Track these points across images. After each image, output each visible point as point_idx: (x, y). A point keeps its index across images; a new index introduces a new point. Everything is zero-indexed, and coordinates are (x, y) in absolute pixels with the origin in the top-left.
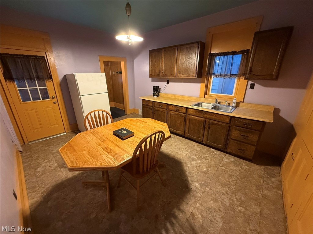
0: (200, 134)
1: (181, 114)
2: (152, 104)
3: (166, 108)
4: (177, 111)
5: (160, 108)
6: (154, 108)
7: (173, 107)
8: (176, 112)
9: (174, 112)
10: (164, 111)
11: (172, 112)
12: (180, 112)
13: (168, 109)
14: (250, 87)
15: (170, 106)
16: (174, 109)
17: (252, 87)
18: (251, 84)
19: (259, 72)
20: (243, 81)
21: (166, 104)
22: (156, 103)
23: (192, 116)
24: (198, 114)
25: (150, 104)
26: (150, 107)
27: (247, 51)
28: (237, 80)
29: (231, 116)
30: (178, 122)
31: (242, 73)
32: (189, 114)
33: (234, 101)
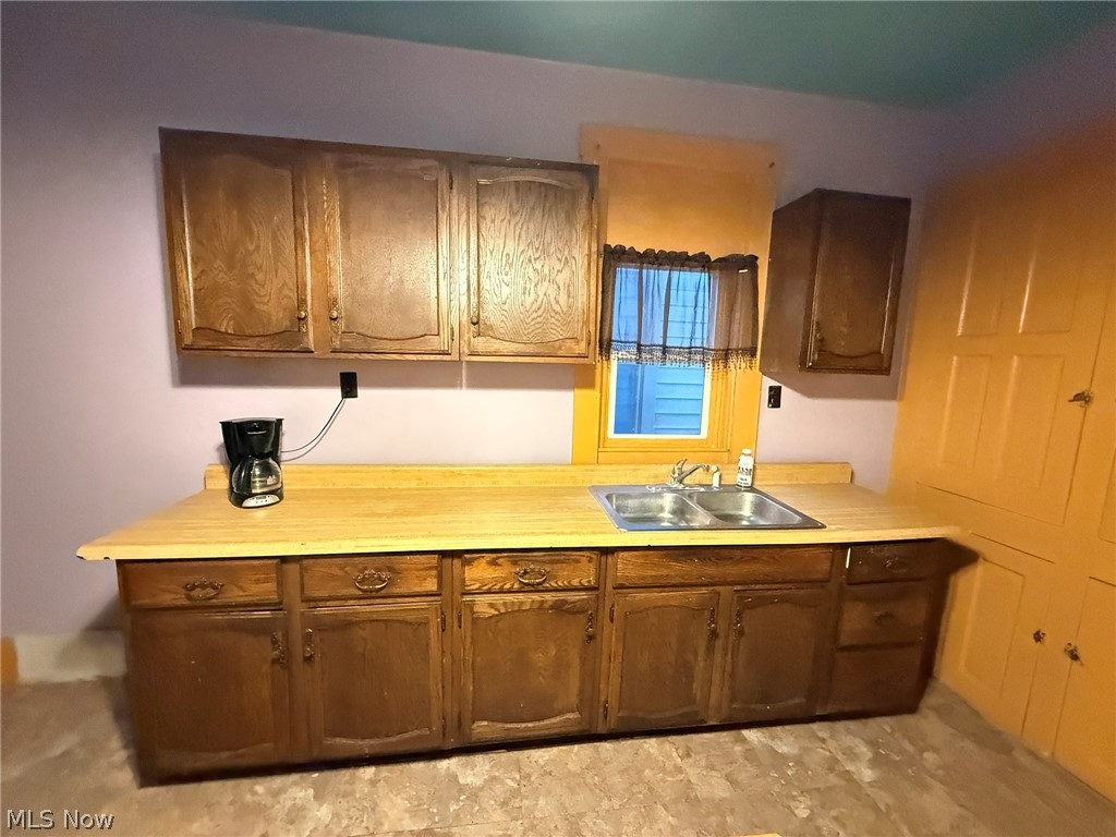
0: (692, 682)
1: (564, 602)
2: (271, 586)
3: (431, 585)
4: (535, 588)
5: (369, 596)
6: (301, 608)
7: (493, 563)
8: (521, 597)
9: (509, 598)
10: (410, 616)
11: (491, 605)
12: (556, 590)
13: (446, 592)
14: (770, 401)
15: (469, 562)
16: (505, 579)
17: (775, 398)
18: (771, 388)
19: (843, 343)
20: (749, 378)
21: (434, 559)
22: (321, 568)
23: (641, 596)
24: (677, 569)
25: (241, 588)
26: (257, 615)
27: (751, 262)
28: (709, 373)
29: (844, 546)
30: (539, 658)
31: (749, 345)
32: (622, 587)
33: (746, 462)
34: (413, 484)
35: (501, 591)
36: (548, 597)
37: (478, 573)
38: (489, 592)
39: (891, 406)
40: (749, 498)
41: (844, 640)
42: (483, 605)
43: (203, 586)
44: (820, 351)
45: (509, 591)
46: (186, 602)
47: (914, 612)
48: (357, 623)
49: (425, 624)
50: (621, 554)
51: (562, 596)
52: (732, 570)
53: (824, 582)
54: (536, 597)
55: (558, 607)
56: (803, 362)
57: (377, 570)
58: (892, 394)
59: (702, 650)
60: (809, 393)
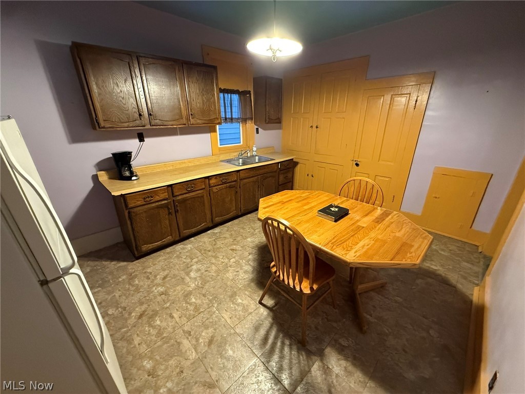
1: (231, 185)
2: (166, 194)
3: (203, 186)
4: (225, 183)
5: (189, 192)
6: (174, 198)
7: (216, 178)
8: (222, 186)
10: (199, 195)
12: (229, 183)
14: (256, 132)
15: (211, 179)
16: (219, 182)
18: (256, 128)
19: (273, 116)
20: (251, 126)
21: (203, 180)
22: (178, 186)
23: (245, 181)
24: (252, 173)
25: (158, 196)
26: (163, 202)
27: (249, 92)
28: (241, 124)
29: (278, 163)
30: (227, 200)
31: (251, 117)
32: (242, 179)
33: (255, 149)
34: (171, 168)
35: (218, 185)
36: (227, 184)
37: (213, 181)
38: (215, 186)
39: (281, 131)
40: (257, 157)
41: (280, 183)
42: (215, 190)
43: (148, 197)
44: (269, 119)
45: (220, 185)
46: (145, 203)
47: (290, 175)
48: (188, 199)
49: (203, 196)
50: (241, 171)
51: (230, 184)
52: (261, 171)
53: (276, 171)
54: (225, 185)
55: (230, 187)
56: (266, 121)
57: (191, 185)
58: (280, 128)
59: (257, 191)
60: (264, 129)
